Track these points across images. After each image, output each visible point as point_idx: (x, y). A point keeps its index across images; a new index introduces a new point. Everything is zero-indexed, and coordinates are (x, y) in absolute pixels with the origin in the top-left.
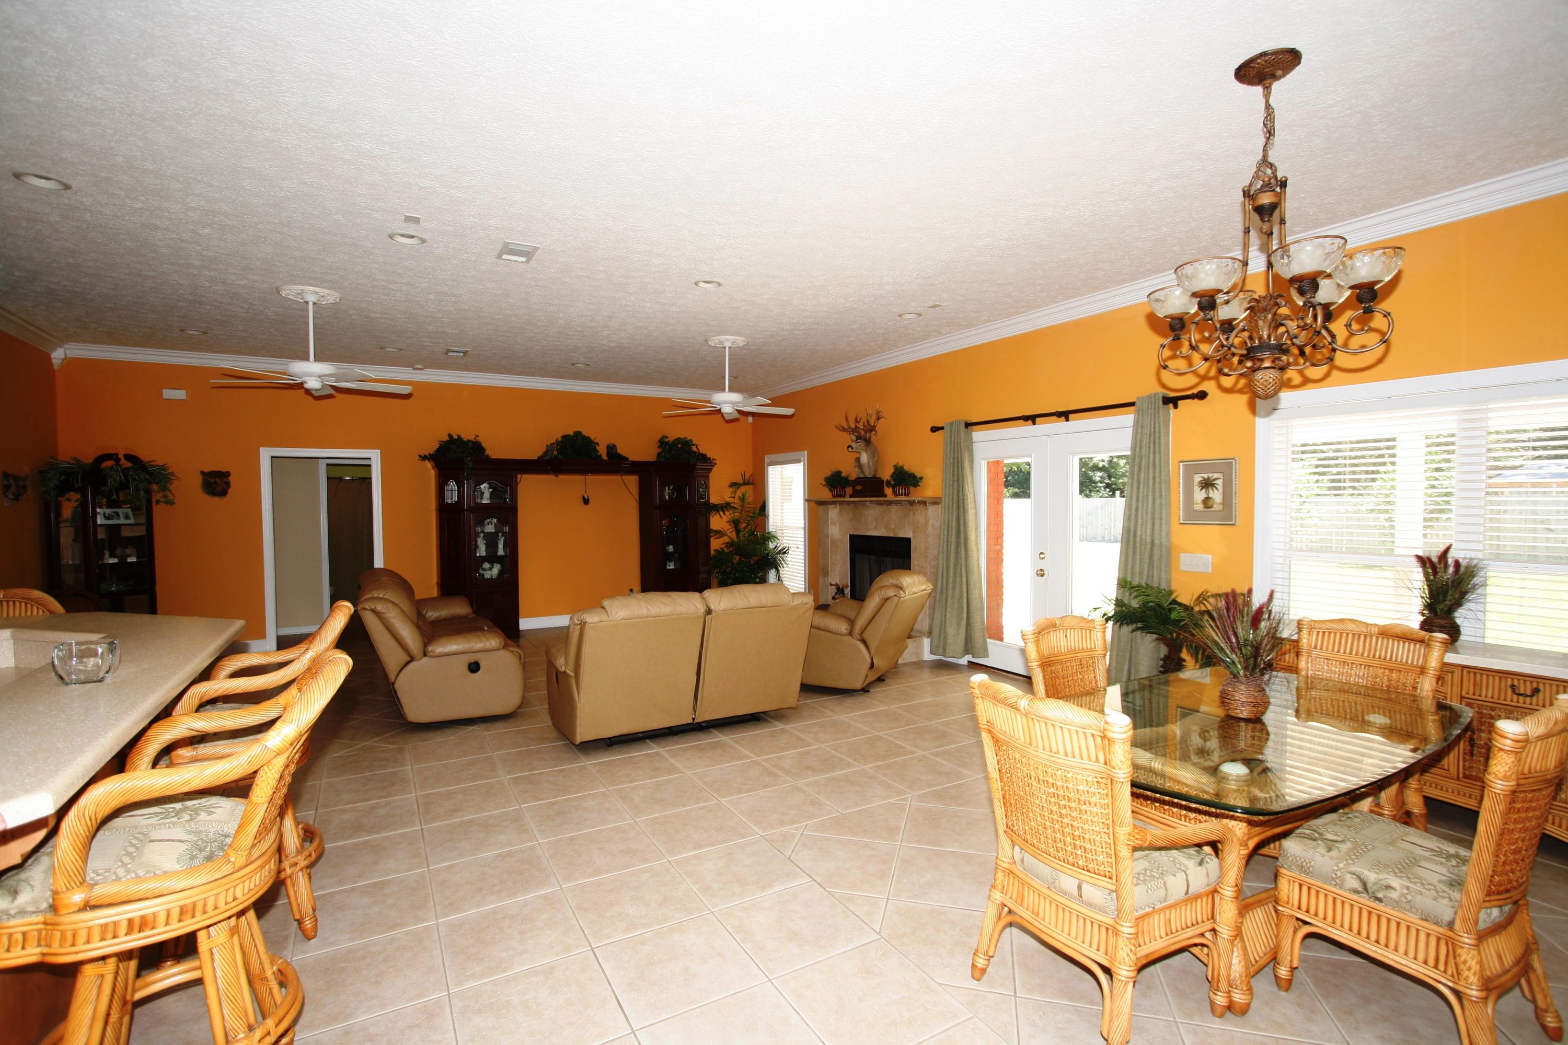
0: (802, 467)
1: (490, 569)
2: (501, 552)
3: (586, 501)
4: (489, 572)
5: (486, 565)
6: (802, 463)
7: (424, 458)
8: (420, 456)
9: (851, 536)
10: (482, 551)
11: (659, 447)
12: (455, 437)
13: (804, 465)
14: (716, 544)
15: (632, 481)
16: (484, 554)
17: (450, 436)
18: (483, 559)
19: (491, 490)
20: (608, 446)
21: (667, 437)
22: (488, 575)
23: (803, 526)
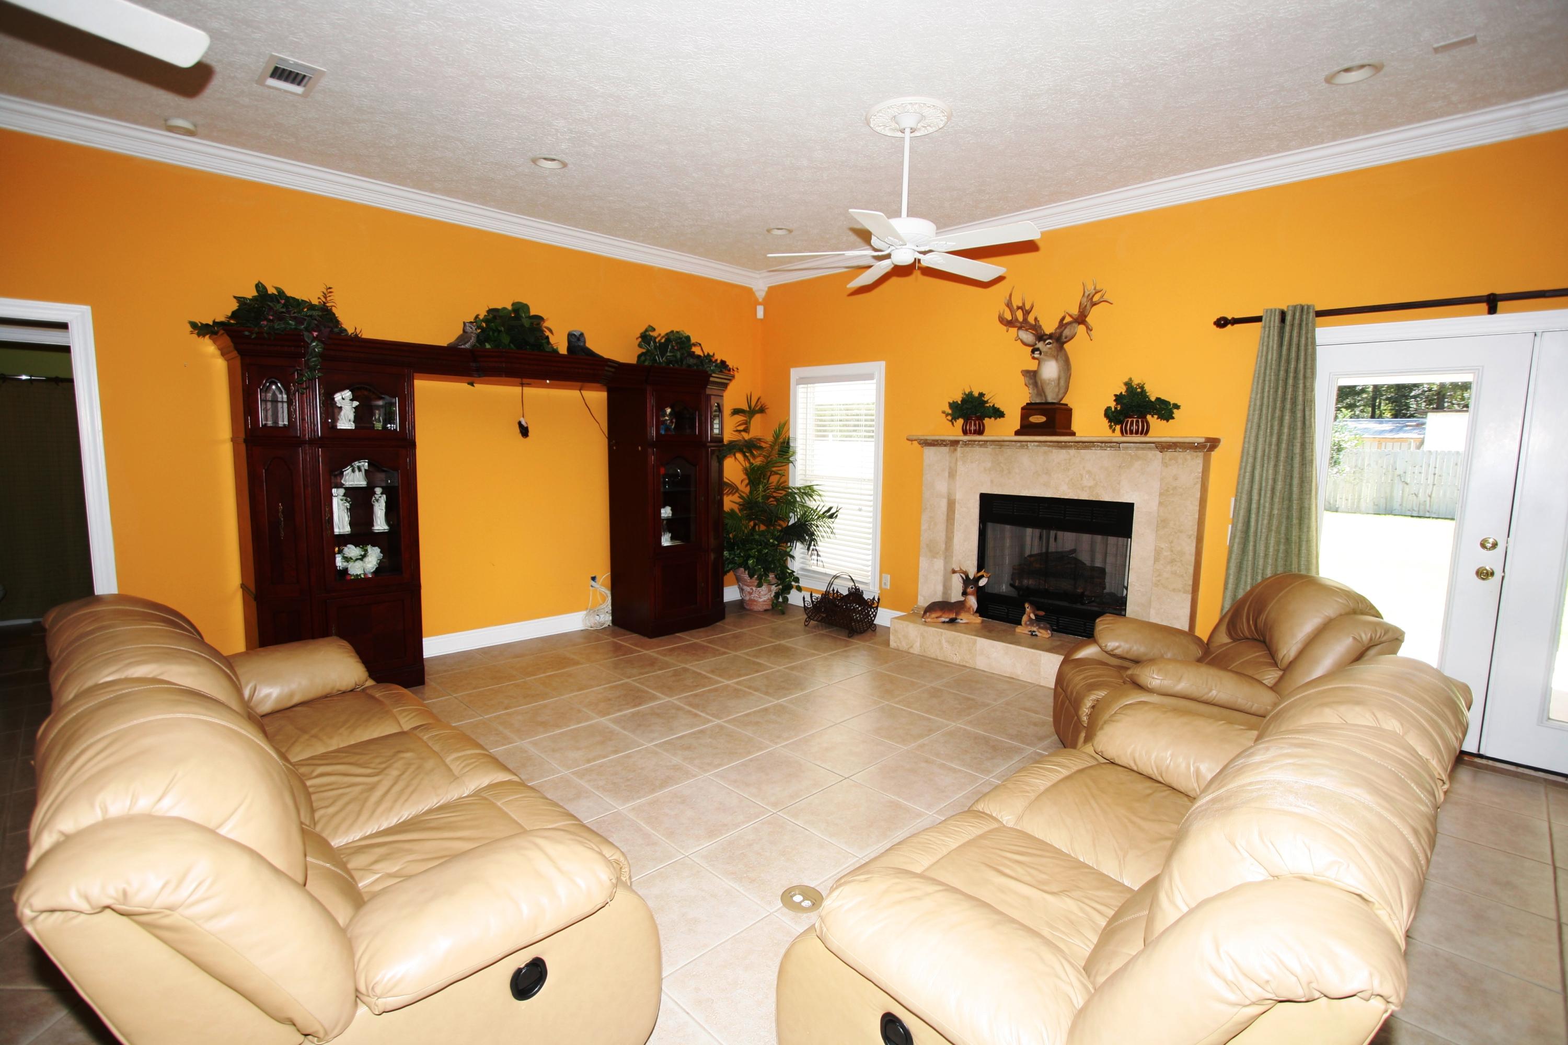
0: (874, 386)
1: (362, 558)
2: (380, 524)
3: (524, 431)
4: (359, 564)
5: (352, 551)
6: (875, 381)
7: (202, 330)
8: (194, 325)
9: (983, 497)
10: (341, 522)
11: (640, 346)
12: (271, 290)
13: (878, 384)
14: (730, 503)
15: (597, 398)
16: (347, 529)
17: (260, 287)
18: (344, 540)
19: (356, 403)
20: (570, 335)
21: (654, 330)
22: (356, 569)
23: (872, 477)
